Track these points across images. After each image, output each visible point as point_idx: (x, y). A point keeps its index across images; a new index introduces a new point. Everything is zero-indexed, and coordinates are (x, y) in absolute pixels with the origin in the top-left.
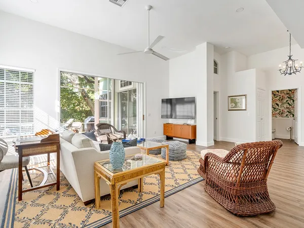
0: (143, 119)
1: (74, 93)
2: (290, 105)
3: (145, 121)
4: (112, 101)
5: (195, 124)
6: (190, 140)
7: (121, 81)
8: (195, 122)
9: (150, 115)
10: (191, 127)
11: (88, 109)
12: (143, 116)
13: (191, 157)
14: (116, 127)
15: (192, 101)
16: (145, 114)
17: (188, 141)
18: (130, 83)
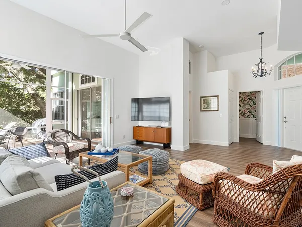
0: (111, 122)
1: (18, 90)
2: (250, 106)
3: (112, 124)
4: (70, 100)
5: (170, 127)
6: (164, 144)
7: (82, 77)
8: (170, 124)
9: (118, 117)
10: (165, 130)
11: (37, 109)
12: (111, 118)
13: (172, 166)
14: (75, 132)
15: (166, 101)
16: (112, 116)
17: (162, 145)
18: (93, 79)
